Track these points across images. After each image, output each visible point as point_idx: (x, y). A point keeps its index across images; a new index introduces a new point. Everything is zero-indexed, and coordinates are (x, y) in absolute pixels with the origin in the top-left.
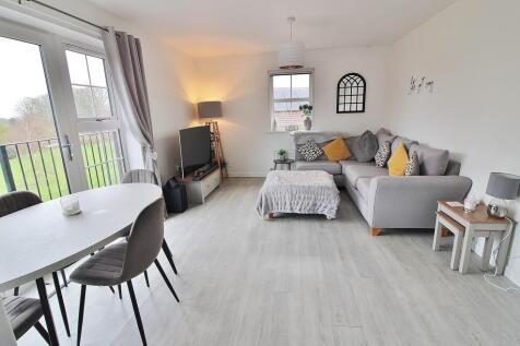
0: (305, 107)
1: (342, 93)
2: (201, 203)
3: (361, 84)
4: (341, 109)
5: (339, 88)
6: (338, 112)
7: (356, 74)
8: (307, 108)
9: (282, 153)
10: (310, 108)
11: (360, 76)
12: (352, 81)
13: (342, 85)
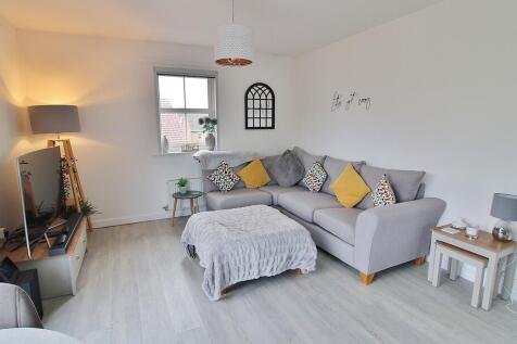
0: (208, 120)
1: (250, 104)
2: (71, 295)
3: (270, 97)
4: (250, 124)
5: (246, 99)
6: (247, 128)
7: (264, 85)
8: (209, 122)
9: (182, 183)
10: (214, 122)
11: (268, 88)
12: (260, 92)
13: (250, 96)
